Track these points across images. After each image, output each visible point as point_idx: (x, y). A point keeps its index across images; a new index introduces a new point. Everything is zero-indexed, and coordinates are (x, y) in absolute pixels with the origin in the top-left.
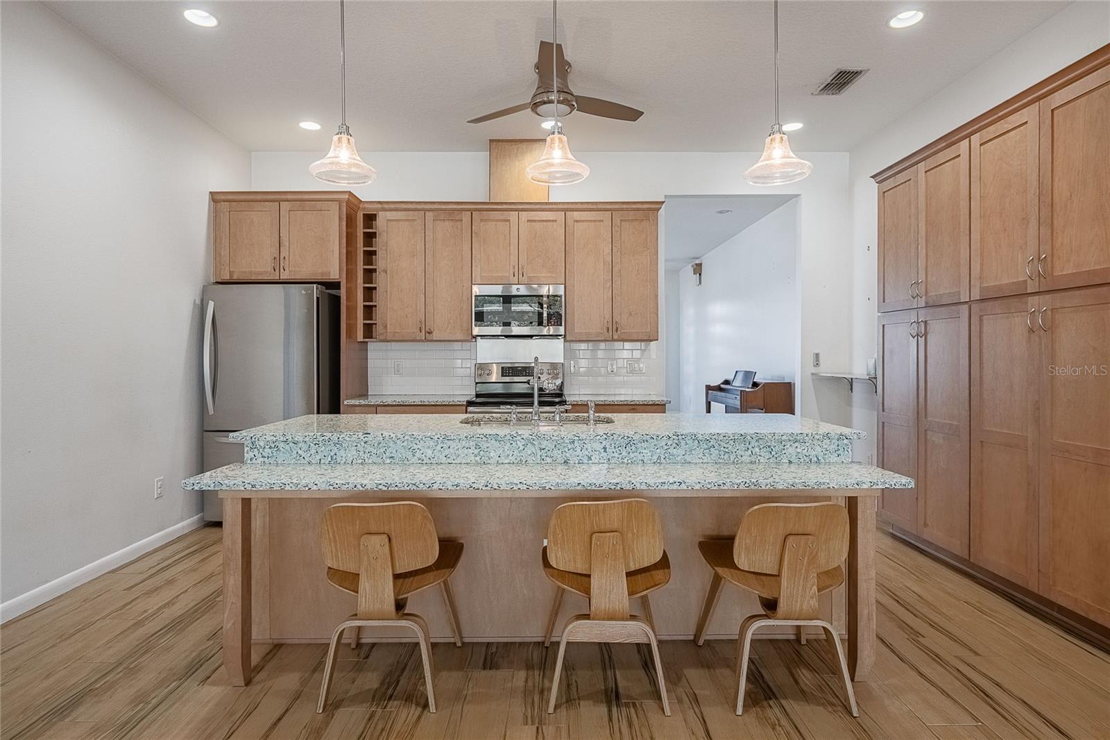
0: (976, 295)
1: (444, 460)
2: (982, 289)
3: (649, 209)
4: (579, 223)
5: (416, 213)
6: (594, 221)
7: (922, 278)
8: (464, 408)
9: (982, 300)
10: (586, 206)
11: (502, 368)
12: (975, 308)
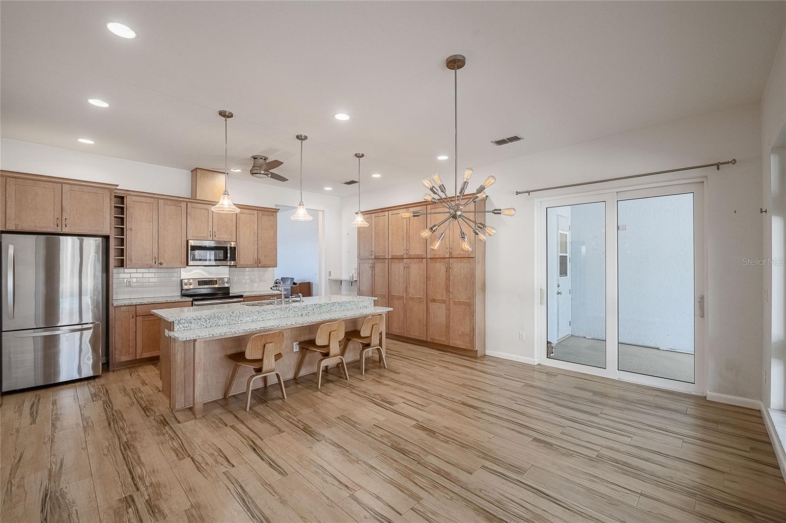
0: (390, 257)
1: (261, 319)
2: (392, 255)
3: (273, 212)
4: (243, 215)
5: (152, 199)
6: (250, 214)
7: (373, 249)
8: (191, 302)
9: (391, 259)
10: (246, 207)
11: (198, 281)
12: (390, 260)
